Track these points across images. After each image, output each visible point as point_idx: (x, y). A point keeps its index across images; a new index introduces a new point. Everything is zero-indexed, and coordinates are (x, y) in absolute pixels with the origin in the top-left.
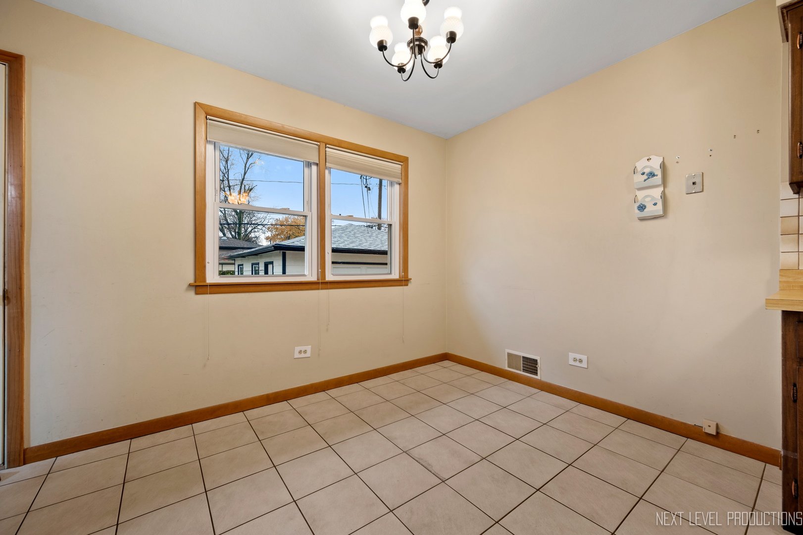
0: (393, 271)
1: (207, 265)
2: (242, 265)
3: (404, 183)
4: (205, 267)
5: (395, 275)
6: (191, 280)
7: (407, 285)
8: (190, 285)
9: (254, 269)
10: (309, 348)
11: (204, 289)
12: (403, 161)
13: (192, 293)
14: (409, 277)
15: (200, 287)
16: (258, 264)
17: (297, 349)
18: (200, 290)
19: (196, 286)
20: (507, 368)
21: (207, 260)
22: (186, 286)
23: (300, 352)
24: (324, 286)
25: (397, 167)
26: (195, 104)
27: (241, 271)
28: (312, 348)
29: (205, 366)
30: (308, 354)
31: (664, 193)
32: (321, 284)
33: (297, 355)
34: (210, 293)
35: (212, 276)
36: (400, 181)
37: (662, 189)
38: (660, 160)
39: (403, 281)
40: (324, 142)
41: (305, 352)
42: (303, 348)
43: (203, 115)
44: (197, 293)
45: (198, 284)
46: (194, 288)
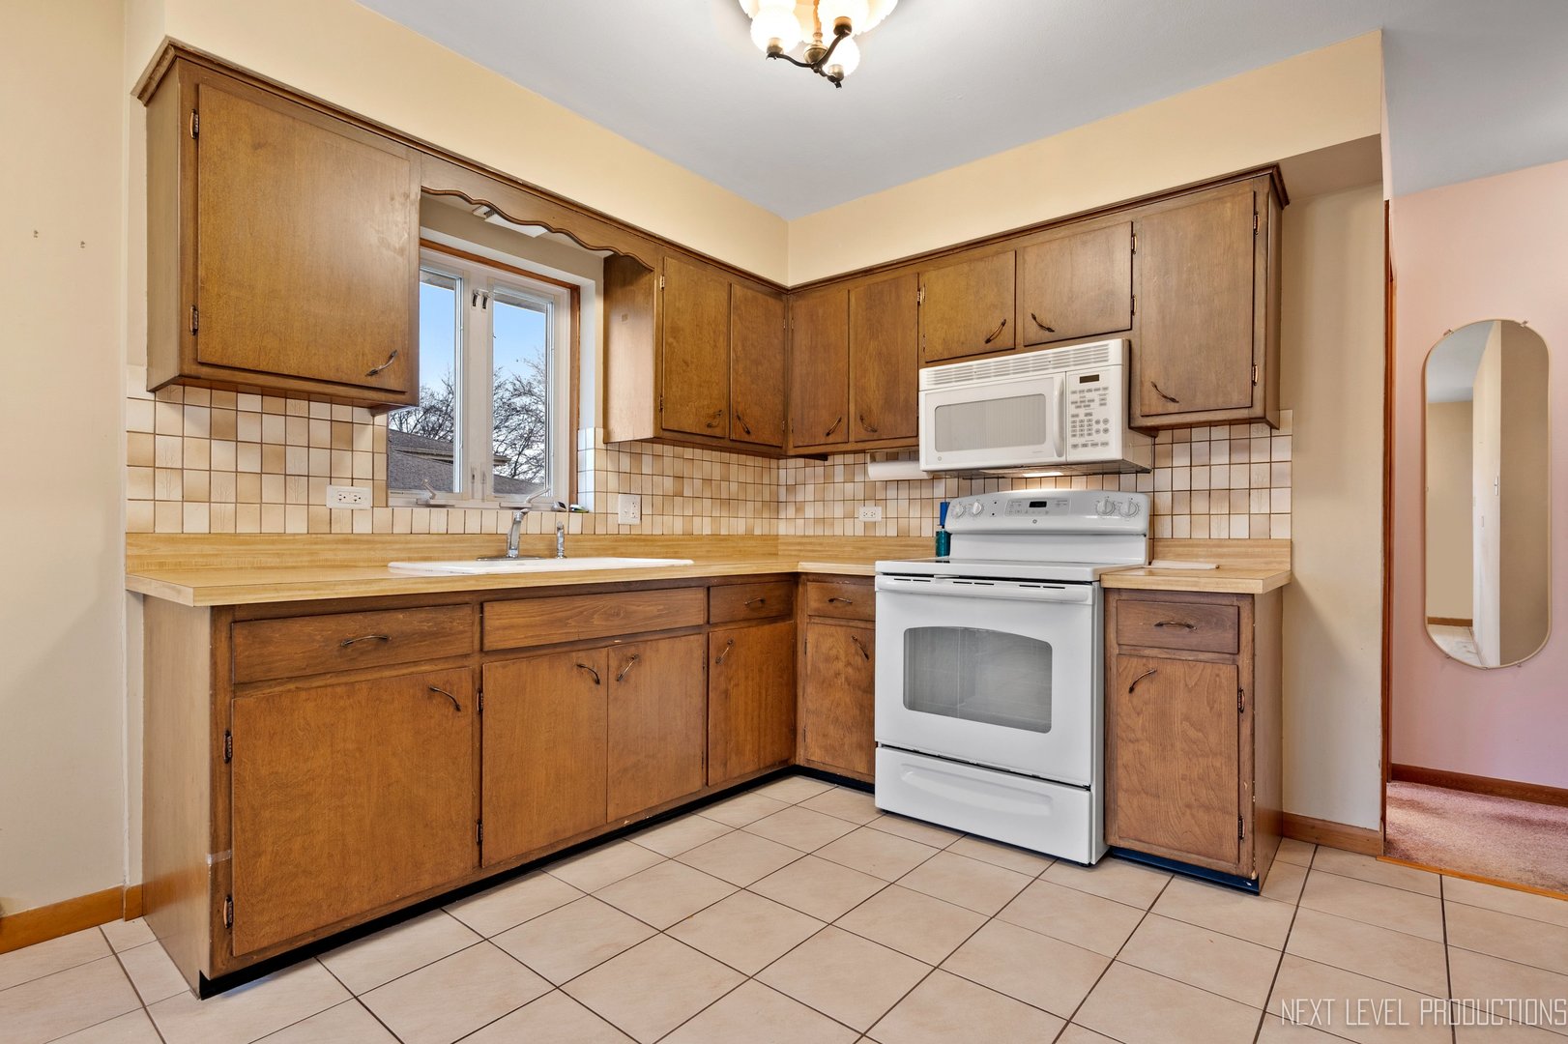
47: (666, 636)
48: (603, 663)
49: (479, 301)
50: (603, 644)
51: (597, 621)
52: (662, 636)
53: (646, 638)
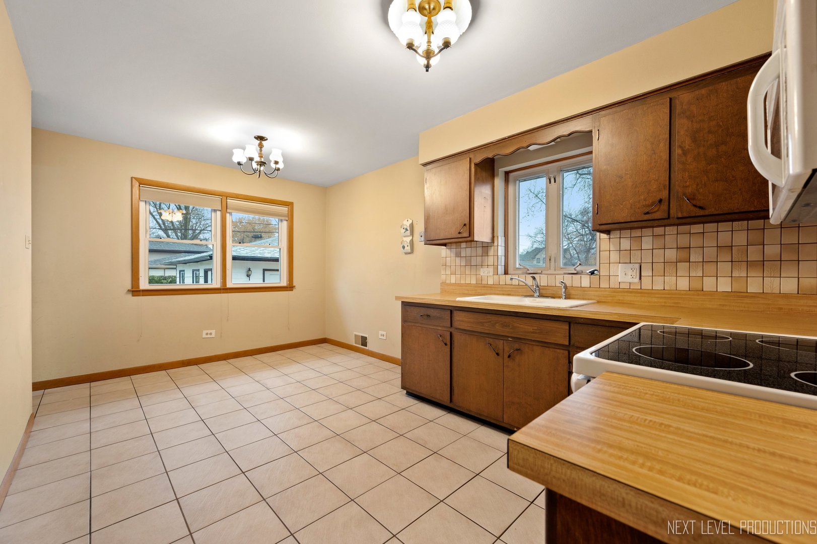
0: (282, 280)
1: (140, 278)
2: (184, 271)
3: (290, 218)
4: (139, 279)
5: (284, 283)
6: (129, 287)
7: (292, 291)
8: (129, 291)
9: (194, 275)
10: (213, 332)
11: (138, 293)
12: (289, 205)
13: (130, 296)
14: (294, 285)
15: (136, 291)
16: (199, 270)
17: (205, 332)
18: (136, 293)
19: (133, 291)
20: (354, 345)
21: (140, 275)
22: (126, 291)
23: (207, 334)
24: (224, 291)
25: (284, 210)
26: (132, 178)
27: (182, 277)
28: (216, 332)
29: (139, 340)
30: (213, 335)
31: (412, 239)
32: (224, 289)
33: (204, 336)
34: (142, 296)
35: (144, 284)
36: (287, 219)
37: (411, 238)
38: (410, 222)
39: (290, 287)
40: (224, 196)
41: (211, 334)
42: (209, 332)
43: (138, 184)
44: (133, 296)
45: (133, 290)
46: (131, 292)
47: (541, 344)
48: (501, 347)
49: (552, 180)
50: (502, 338)
51: (498, 327)
52: (537, 344)
53: (526, 342)
